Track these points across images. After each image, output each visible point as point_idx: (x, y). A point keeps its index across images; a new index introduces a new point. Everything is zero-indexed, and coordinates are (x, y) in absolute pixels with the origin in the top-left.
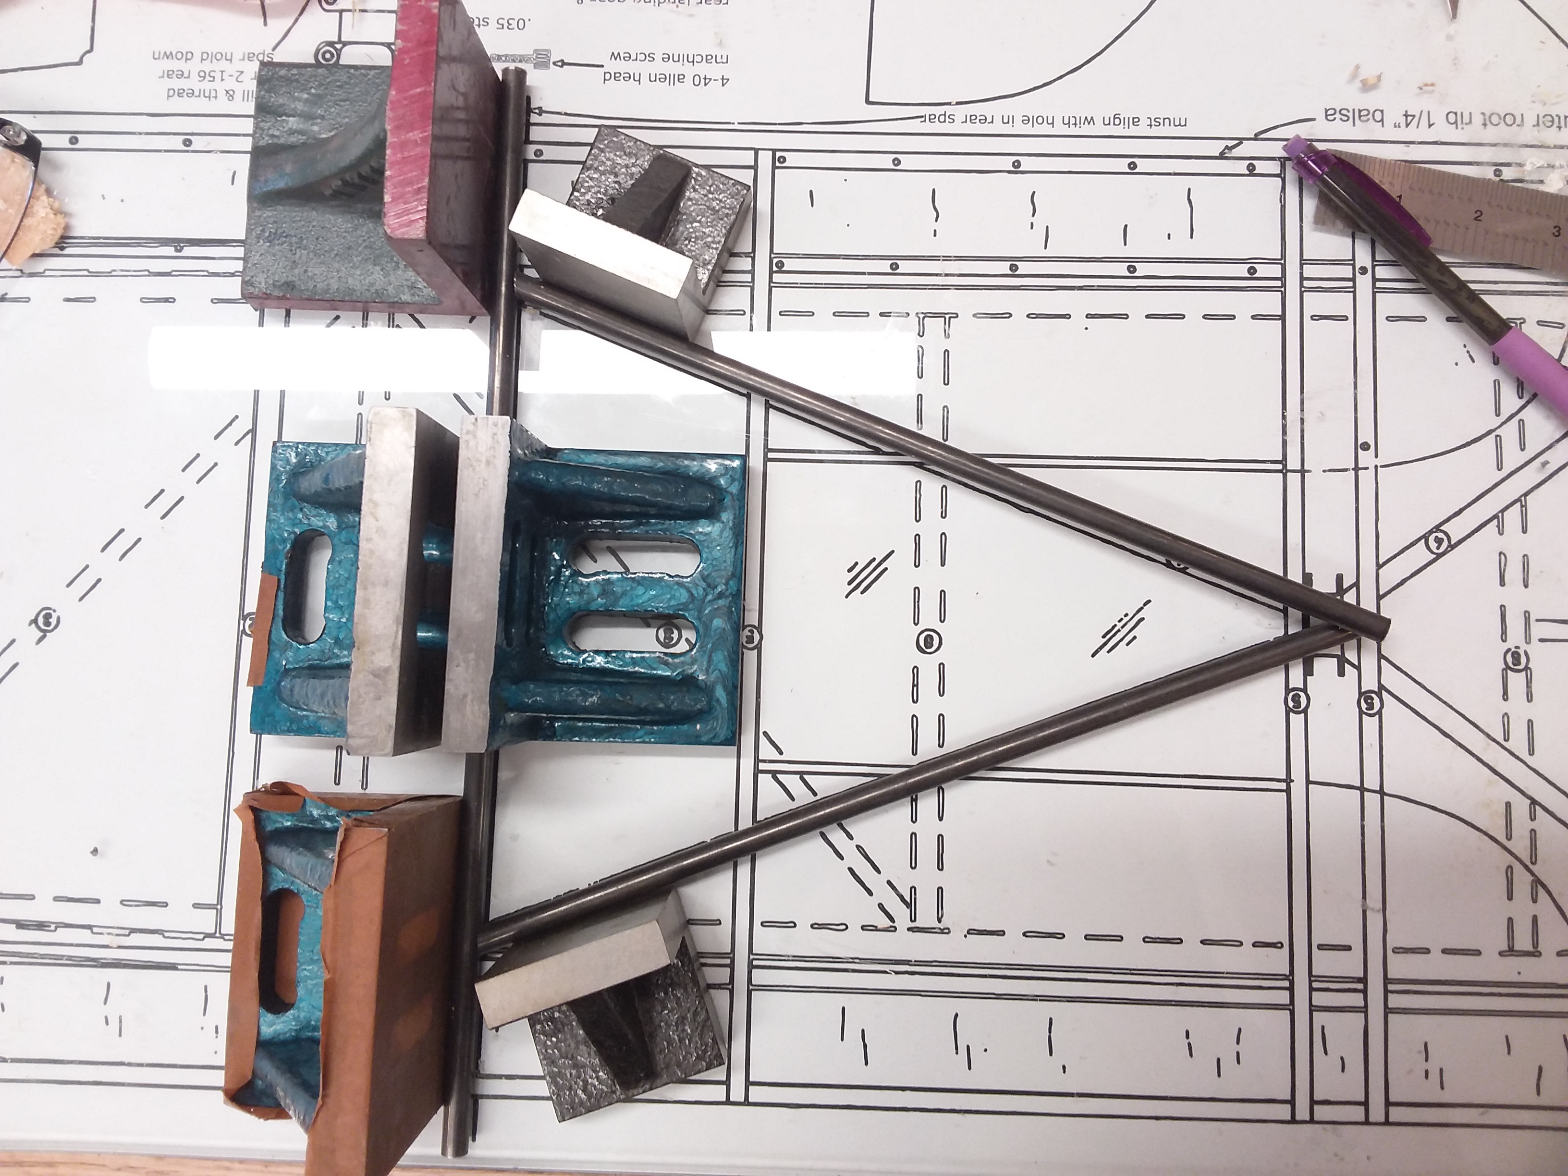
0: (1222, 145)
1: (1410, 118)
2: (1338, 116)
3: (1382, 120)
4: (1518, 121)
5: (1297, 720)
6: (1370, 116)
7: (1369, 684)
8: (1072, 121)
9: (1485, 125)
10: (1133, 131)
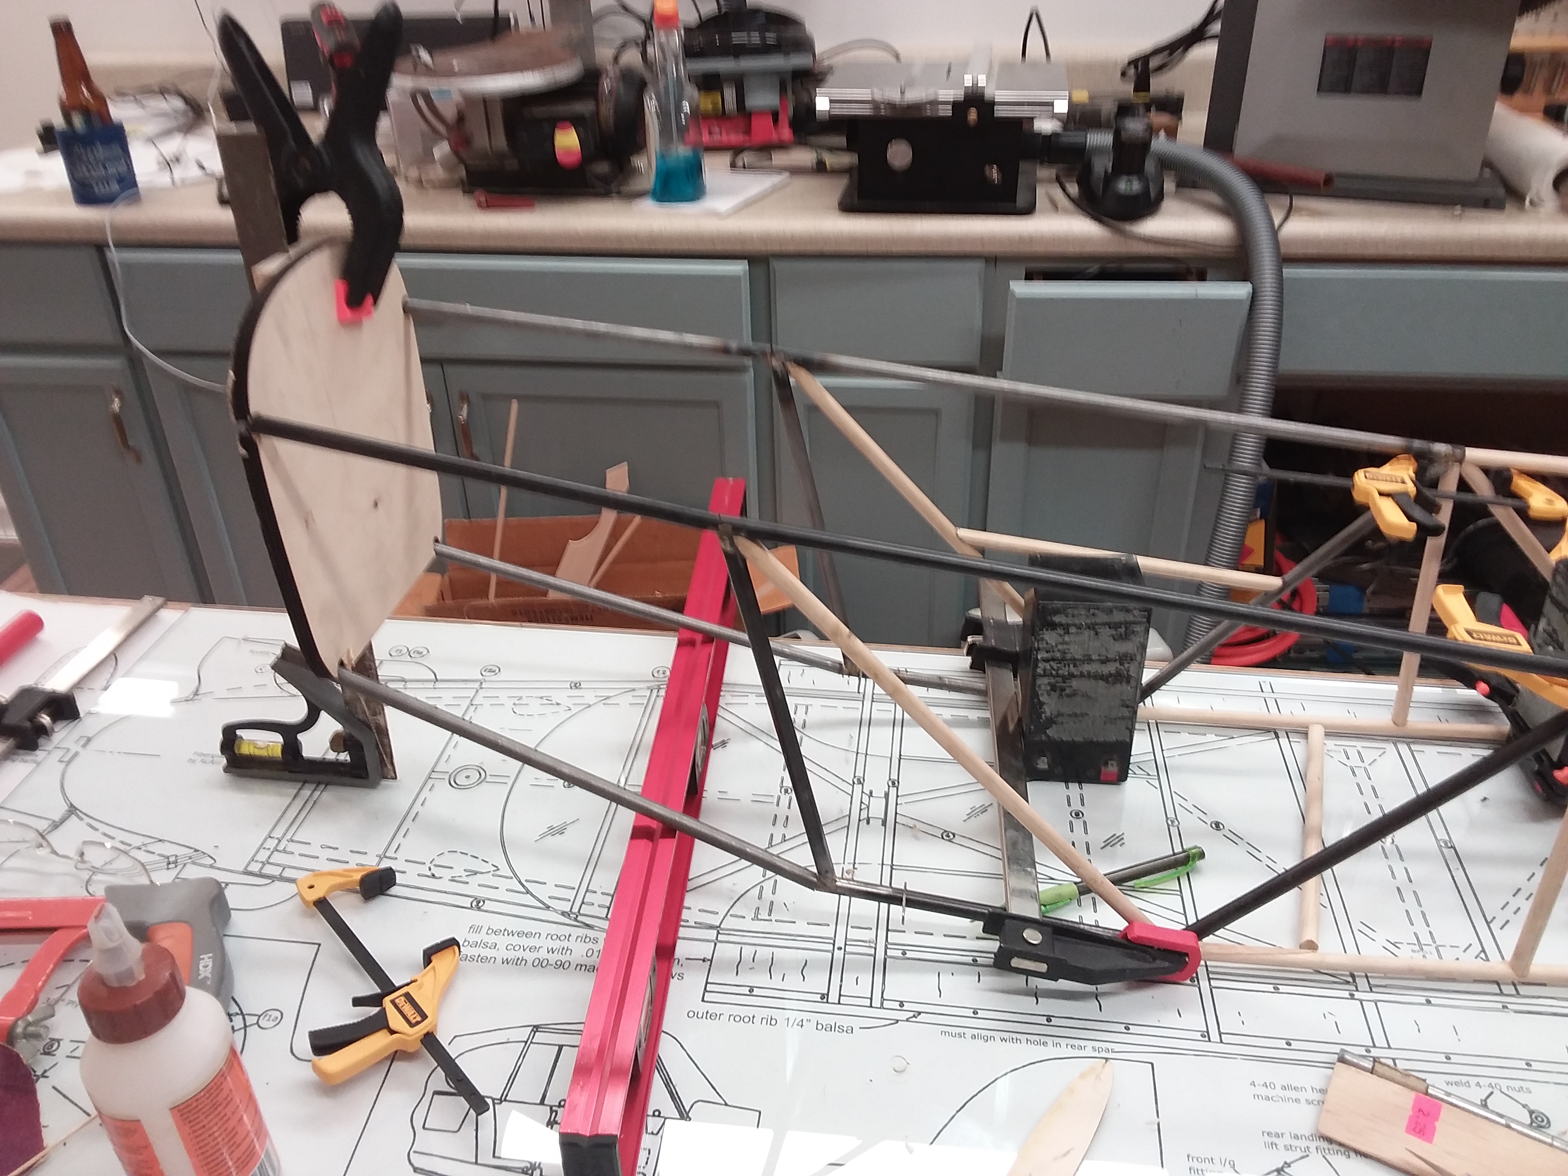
0: (919, 1019)
1: (800, 1024)
2: (845, 1029)
3: (817, 1024)
4: (732, 1018)
5: (894, 776)
6: (824, 1027)
7: (858, 788)
8: (1015, 1041)
9: (754, 1017)
10: (976, 1032)
